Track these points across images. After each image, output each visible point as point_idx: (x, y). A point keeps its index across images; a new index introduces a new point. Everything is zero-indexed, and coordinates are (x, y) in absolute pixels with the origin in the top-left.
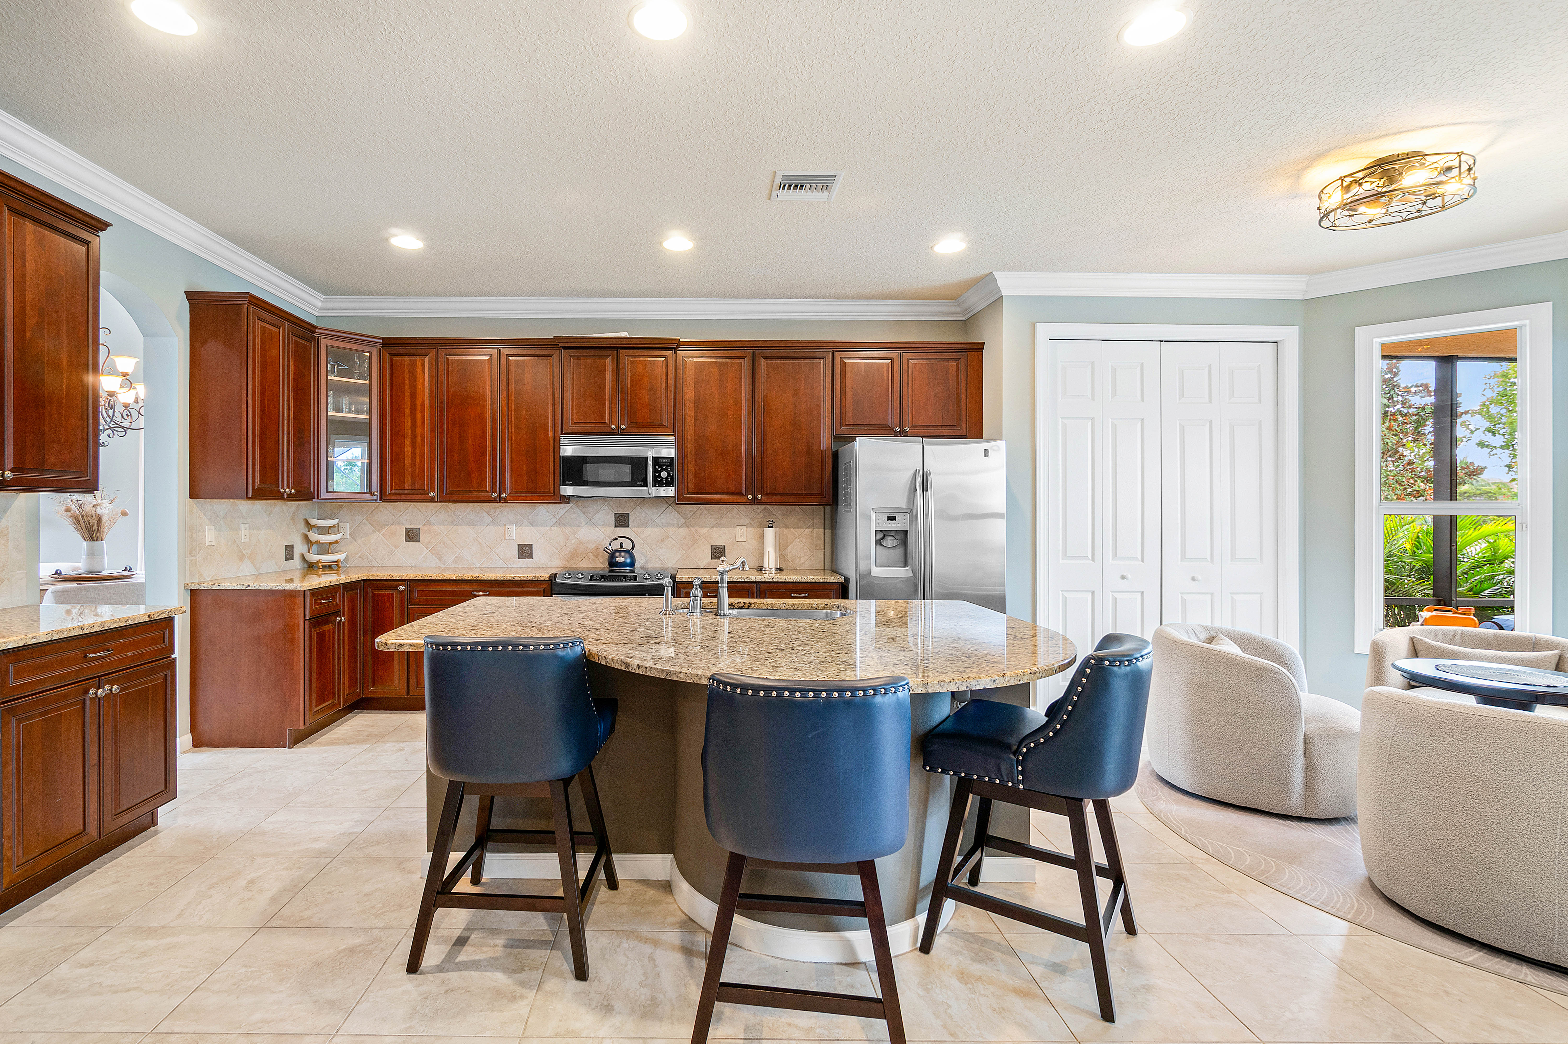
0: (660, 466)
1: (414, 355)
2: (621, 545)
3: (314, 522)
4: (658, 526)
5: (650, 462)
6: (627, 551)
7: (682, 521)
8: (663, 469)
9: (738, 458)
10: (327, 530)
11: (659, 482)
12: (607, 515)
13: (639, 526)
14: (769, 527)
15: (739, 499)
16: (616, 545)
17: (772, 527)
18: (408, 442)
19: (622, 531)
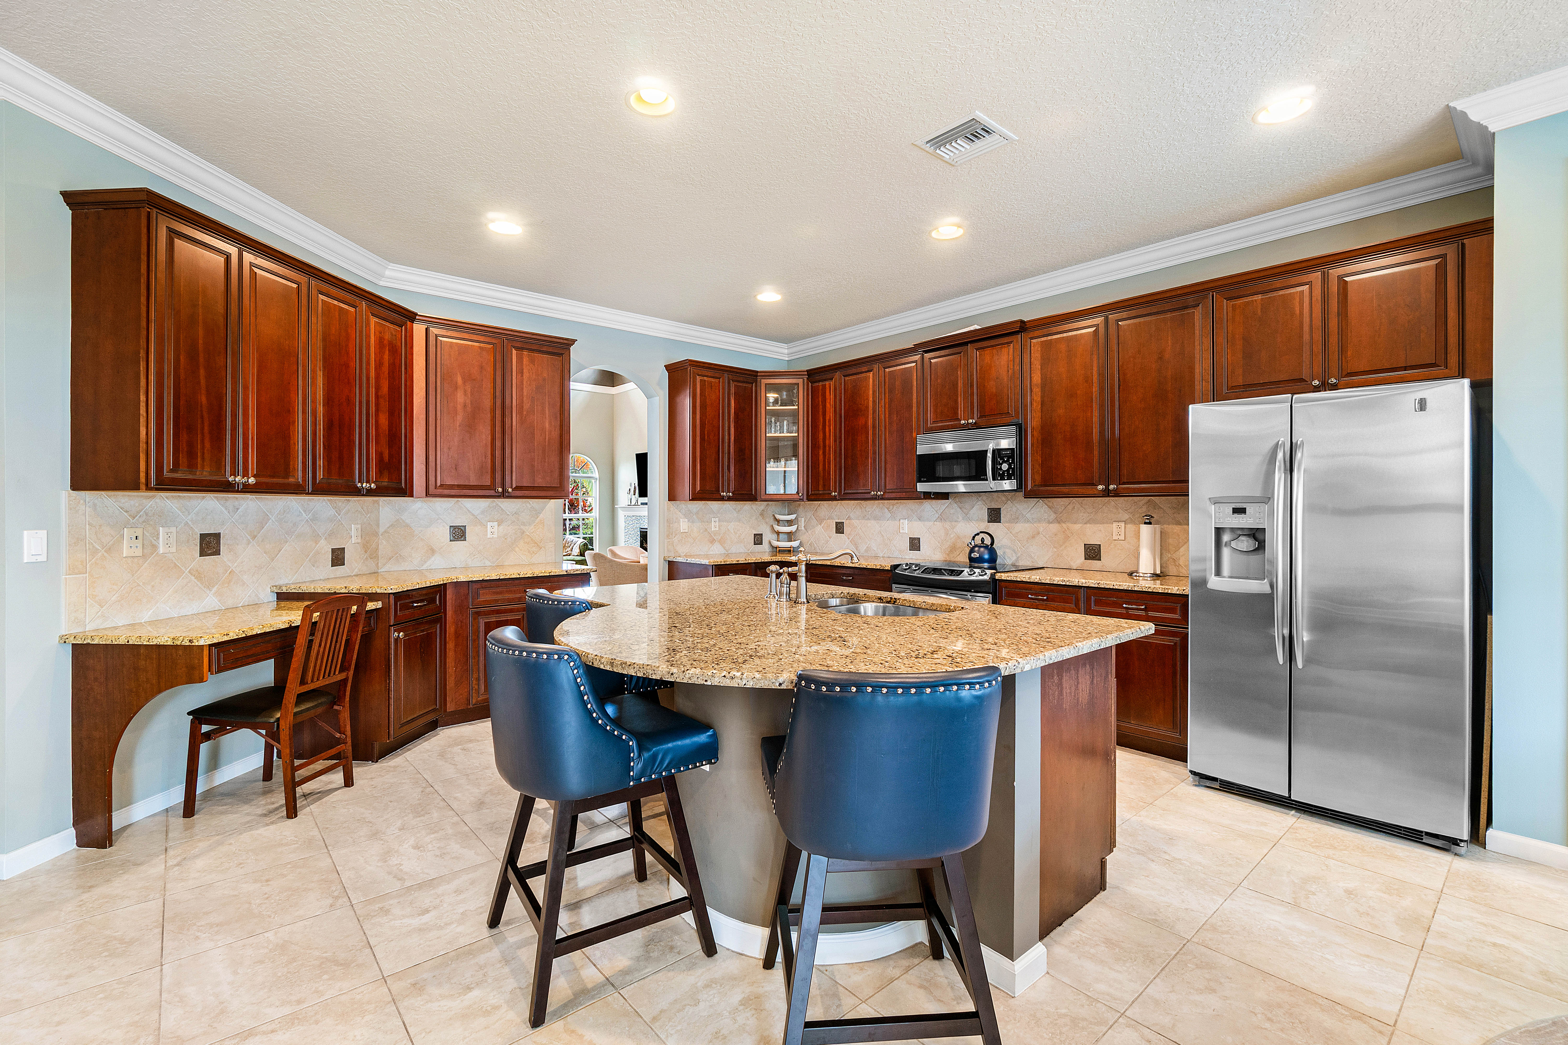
0: (1002, 458)
1: (825, 380)
2: (983, 540)
3: (778, 517)
4: (1028, 521)
5: (989, 455)
6: (986, 547)
7: (1053, 516)
8: (1004, 462)
9: (1090, 443)
10: (790, 523)
11: (1000, 475)
12: (980, 510)
13: (1010, 522)
14: (1145, 523)
15: (1089, 490)
16: (977, 541)
17: (1150, 523)
18: (821, 452)
19: (993, 528)
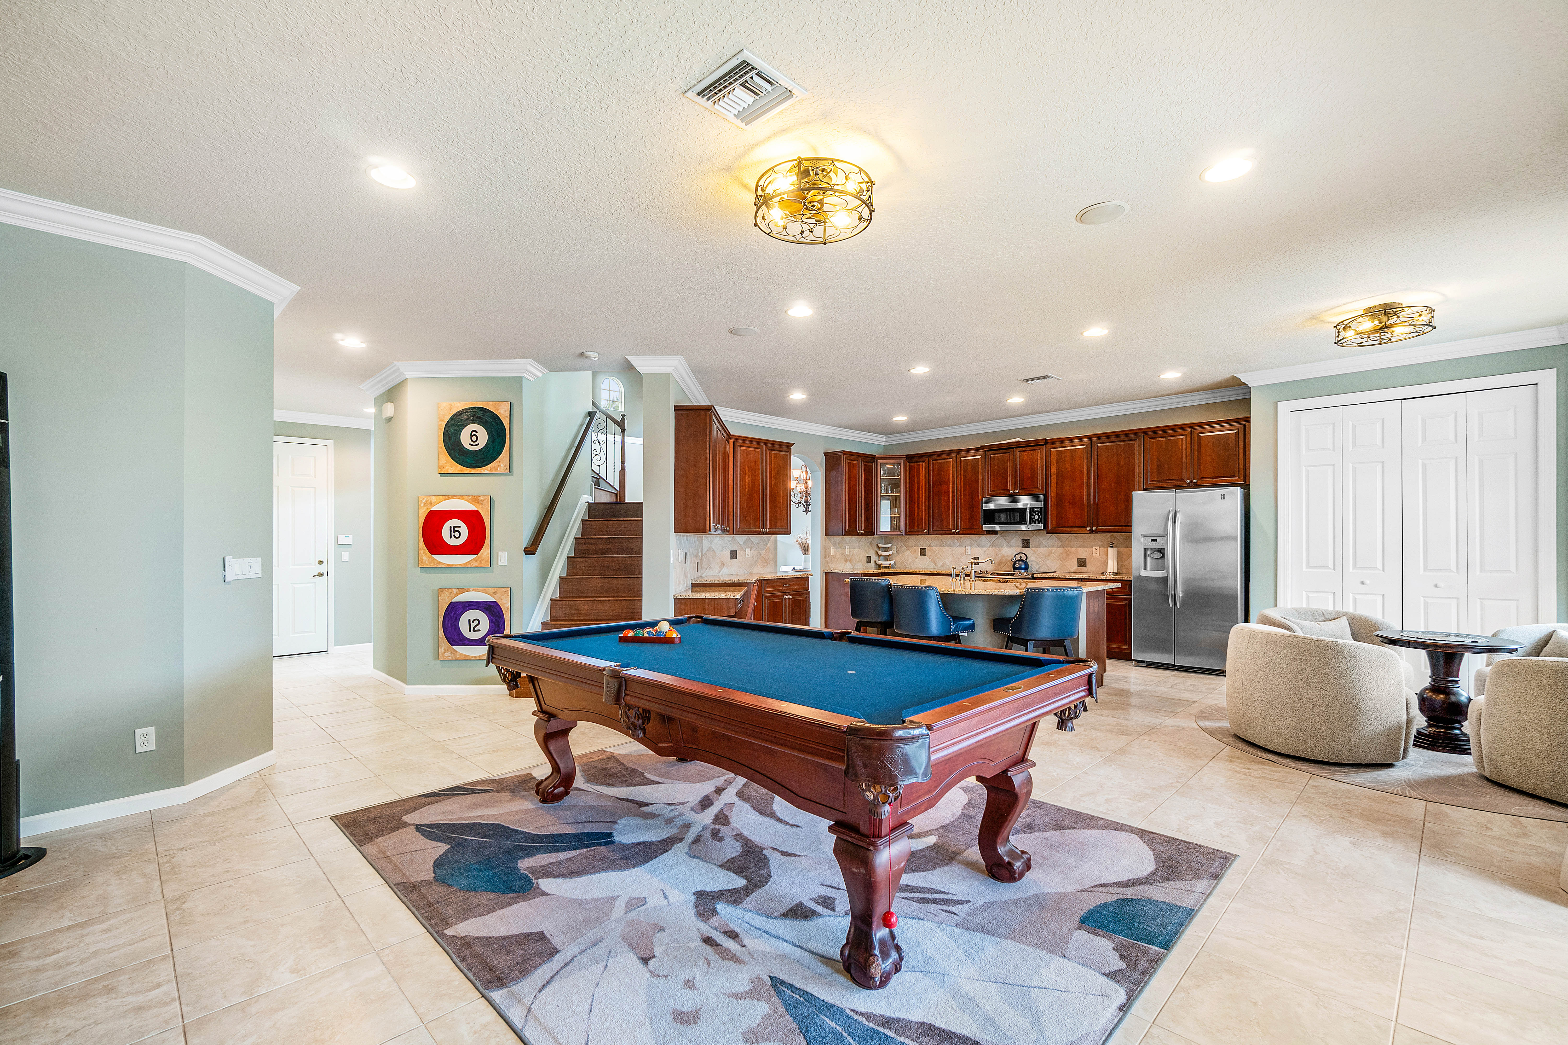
0: (1035, 512)
1: (919, 462)
2: (1021, 557)
3: (880, 545)
4: (1046, 547)
5: (1028, 511)
6: (1023, 561)
7: (1060, 544)
8: (1036, 514)
9: (1082, 505)
10: (887, 549)
11: (1033, 521)
12: (1017, 541)
13: (1035, 547)
15: (1082, 529)
16: (1018, 557)
17: (1112, 547)
18: (916, 506)
19: (1025, 550)
